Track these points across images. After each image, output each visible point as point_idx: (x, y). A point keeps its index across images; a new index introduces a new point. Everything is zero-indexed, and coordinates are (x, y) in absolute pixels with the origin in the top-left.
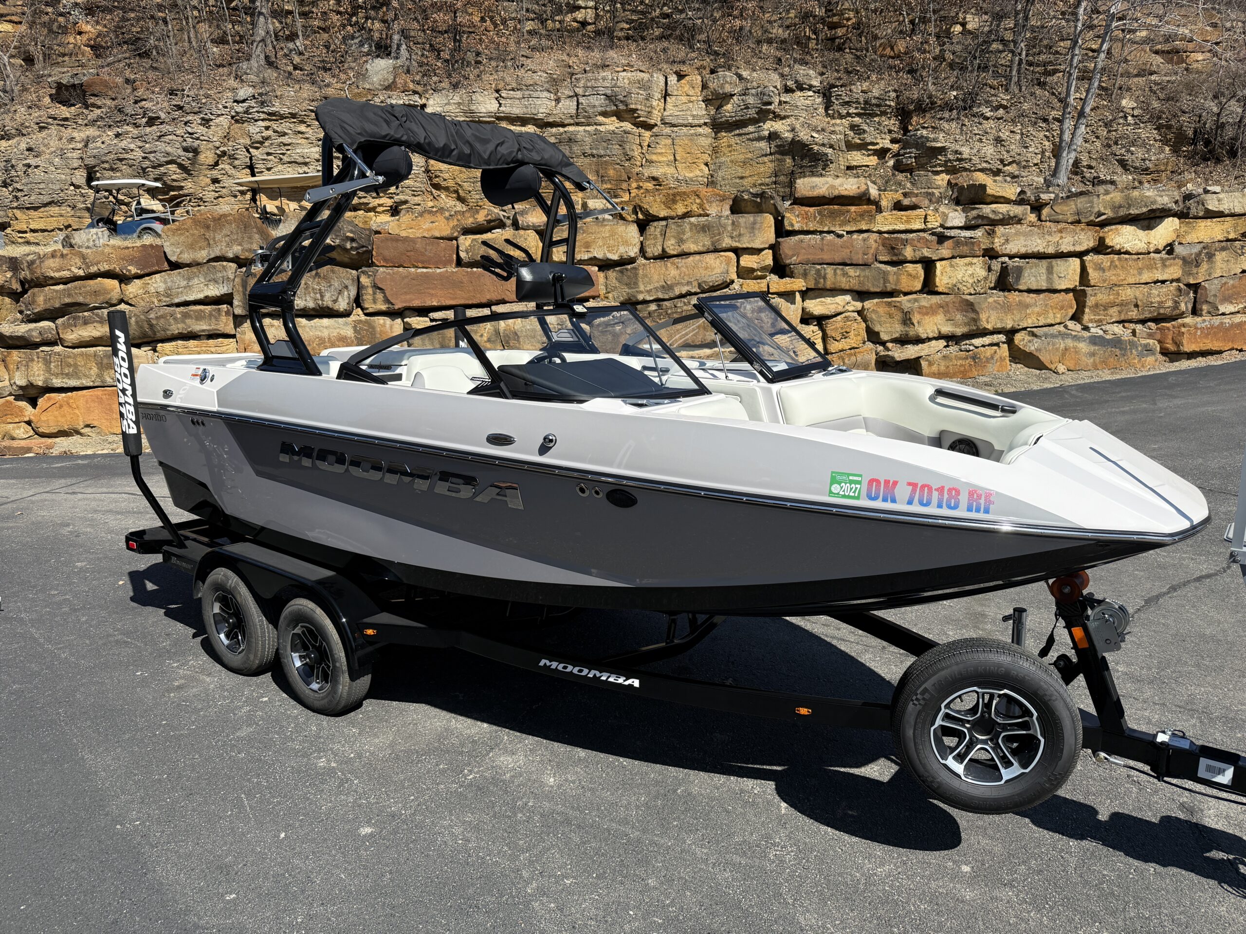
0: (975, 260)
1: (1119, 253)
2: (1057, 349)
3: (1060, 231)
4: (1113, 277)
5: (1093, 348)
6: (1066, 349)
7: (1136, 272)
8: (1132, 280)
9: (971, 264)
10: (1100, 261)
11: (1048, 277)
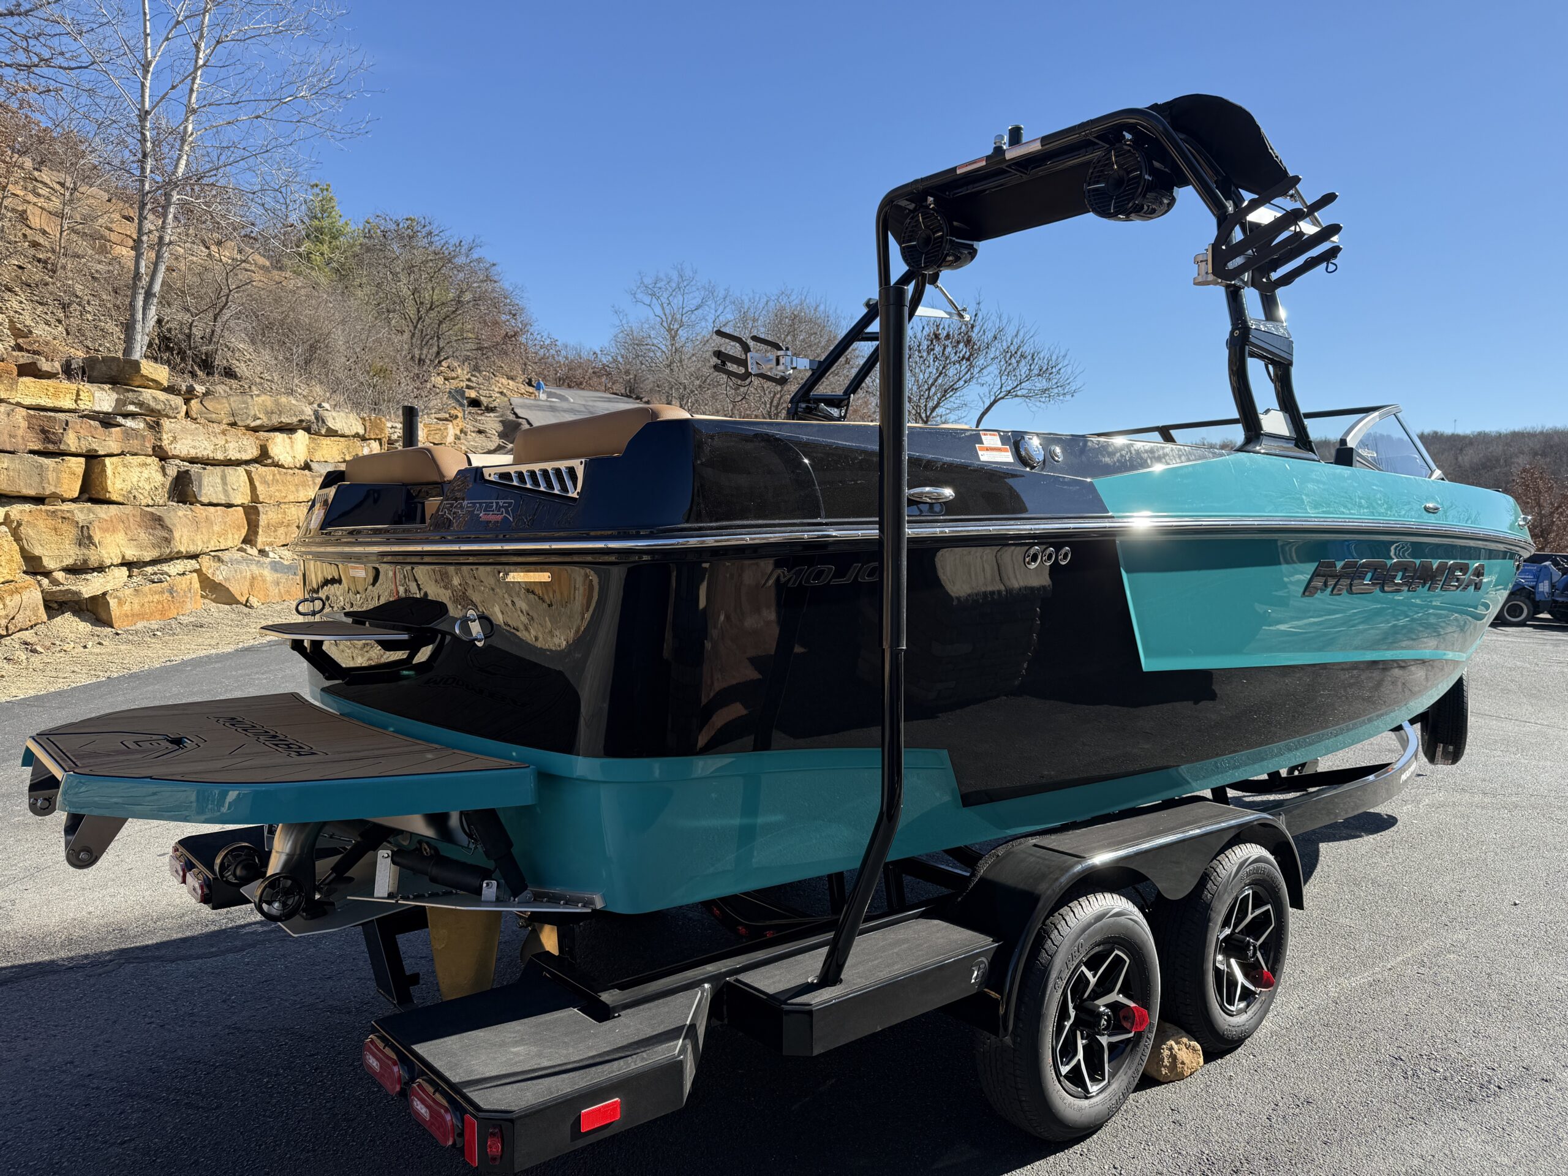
0: (149, 460)
1: (277, 465)
2: (245, 578)
3: (224, 433)
4: (277, 494)
5: (276, 575)
6: (253, 578)
7: (294, 489)
8: (291, 498)
9: (145, 465)
10: (264, 474)
11: (224, 489)
